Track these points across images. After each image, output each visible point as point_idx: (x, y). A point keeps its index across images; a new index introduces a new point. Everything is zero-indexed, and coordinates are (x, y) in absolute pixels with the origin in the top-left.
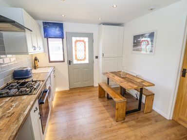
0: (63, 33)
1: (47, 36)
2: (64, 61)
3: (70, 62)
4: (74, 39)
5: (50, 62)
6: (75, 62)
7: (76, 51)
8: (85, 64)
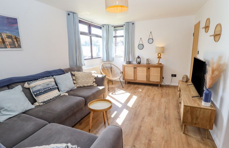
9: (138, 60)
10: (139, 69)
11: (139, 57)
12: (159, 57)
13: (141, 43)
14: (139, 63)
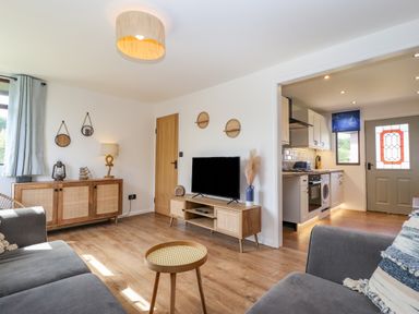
0: (359, 123)
1: (336, 130)
2: (359, 164)
3: (369, 166)
4: (379, 130)
5: (337, 164)
6: (380, 165)
7: (382, 147)
8: (401, 170)
9: (59, 171)
10: (68, 193)
11: (60, 164)
12: (110, 165)
13: (63, 131)
14: (61, 178)
